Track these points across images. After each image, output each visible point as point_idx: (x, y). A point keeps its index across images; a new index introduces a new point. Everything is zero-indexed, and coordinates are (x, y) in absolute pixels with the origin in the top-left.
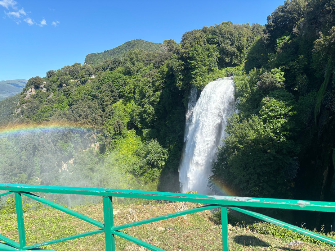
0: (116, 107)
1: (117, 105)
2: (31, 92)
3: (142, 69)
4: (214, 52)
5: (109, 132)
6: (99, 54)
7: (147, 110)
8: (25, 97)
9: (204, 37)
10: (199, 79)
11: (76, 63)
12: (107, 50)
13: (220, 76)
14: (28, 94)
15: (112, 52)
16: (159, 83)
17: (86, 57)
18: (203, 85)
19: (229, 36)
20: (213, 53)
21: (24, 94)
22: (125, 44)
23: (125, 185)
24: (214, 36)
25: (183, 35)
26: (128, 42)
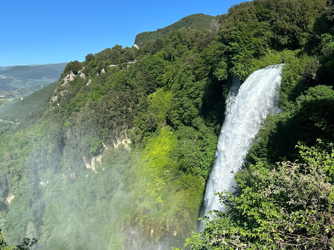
0: (151, 99)
1: (153, 97)
2: (69, 78)
3: (185, 53)
4: (263, 31)
5: (140, 128)
6: (151, 33)
7: (184, 104)
8: (63, 83)
9: (254, 12)
10: (240, 66)
11: (117, 46)
12: (160, 29)
13: (270, 63)
14: (66, 79)
15: (167, 30)
16: (200, 70)
17: (137, 36)
18: (245, 74)
19: (288, 10)
20: (263, 33)
21: (62, 80)
22: (182, 19)
23: (153, 192)
24: (267, 10)
25: (229, 9)
26: (186, 18)
